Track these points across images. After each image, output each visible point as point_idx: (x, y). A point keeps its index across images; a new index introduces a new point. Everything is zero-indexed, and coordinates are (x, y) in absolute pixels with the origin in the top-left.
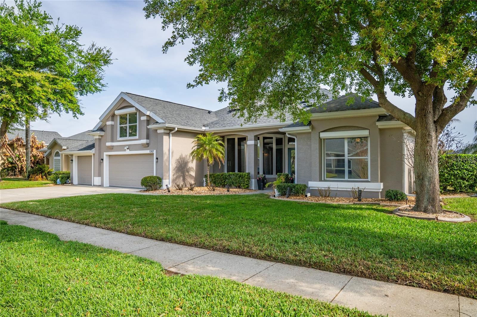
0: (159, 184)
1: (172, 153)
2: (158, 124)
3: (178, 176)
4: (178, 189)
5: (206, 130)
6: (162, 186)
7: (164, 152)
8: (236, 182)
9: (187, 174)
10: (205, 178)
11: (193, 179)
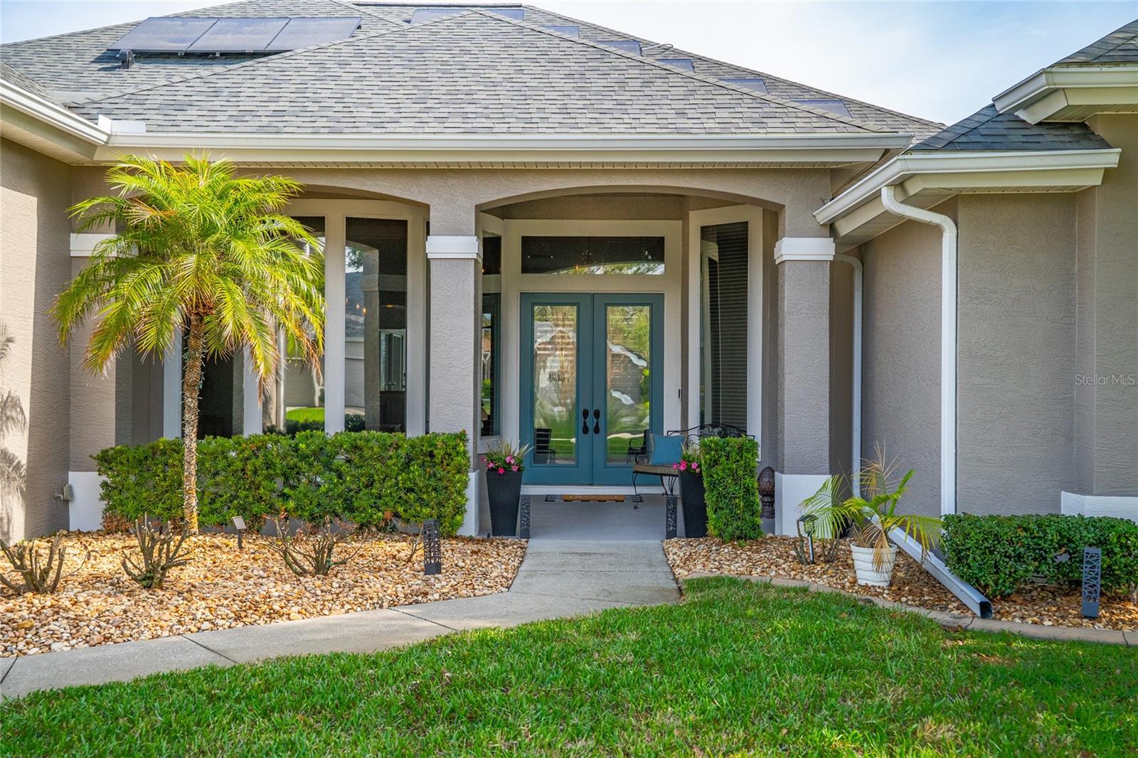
5: (116, 142)
8: (379, 497)
10: (99, 471)
11: (21, 489)
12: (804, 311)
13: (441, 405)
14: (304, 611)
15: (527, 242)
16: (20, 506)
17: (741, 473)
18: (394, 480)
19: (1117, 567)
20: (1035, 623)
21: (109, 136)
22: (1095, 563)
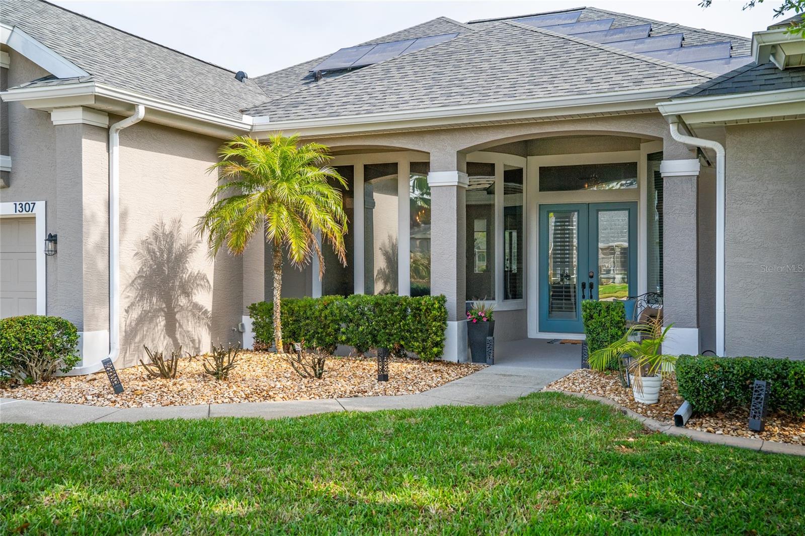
0: (63, 350)
1: (124, 215)
2: (55, 82)
3: (147, 312)
4: (156, 375)
5: (256, 129)
6: (77, 359)
7: (87, 212)
8: (390, 335)
9: (183, 301)
10: (250, 315)
11: (207, 324)
12: (678, 212)
13: (437, 279)
14: (286, 397)
15: (543, 171)
16: (207, 335)
17: (608, 325)
18: (398, 325)
19: (791, 397)
20: (709, 431)
21: (252, 126)
22: (761, 392)
